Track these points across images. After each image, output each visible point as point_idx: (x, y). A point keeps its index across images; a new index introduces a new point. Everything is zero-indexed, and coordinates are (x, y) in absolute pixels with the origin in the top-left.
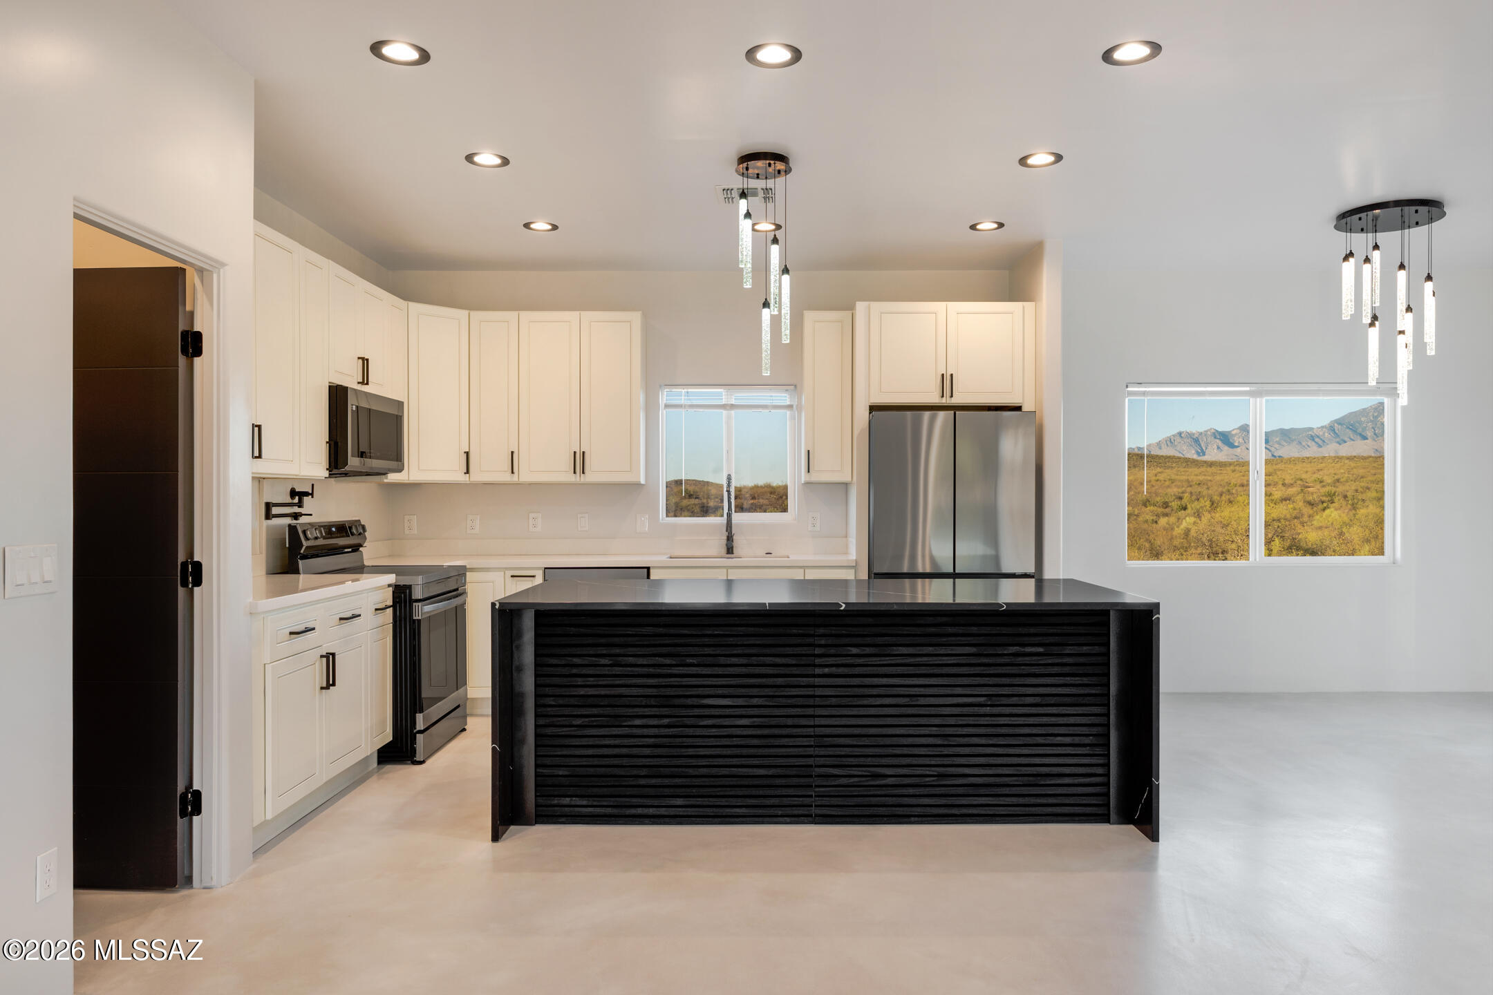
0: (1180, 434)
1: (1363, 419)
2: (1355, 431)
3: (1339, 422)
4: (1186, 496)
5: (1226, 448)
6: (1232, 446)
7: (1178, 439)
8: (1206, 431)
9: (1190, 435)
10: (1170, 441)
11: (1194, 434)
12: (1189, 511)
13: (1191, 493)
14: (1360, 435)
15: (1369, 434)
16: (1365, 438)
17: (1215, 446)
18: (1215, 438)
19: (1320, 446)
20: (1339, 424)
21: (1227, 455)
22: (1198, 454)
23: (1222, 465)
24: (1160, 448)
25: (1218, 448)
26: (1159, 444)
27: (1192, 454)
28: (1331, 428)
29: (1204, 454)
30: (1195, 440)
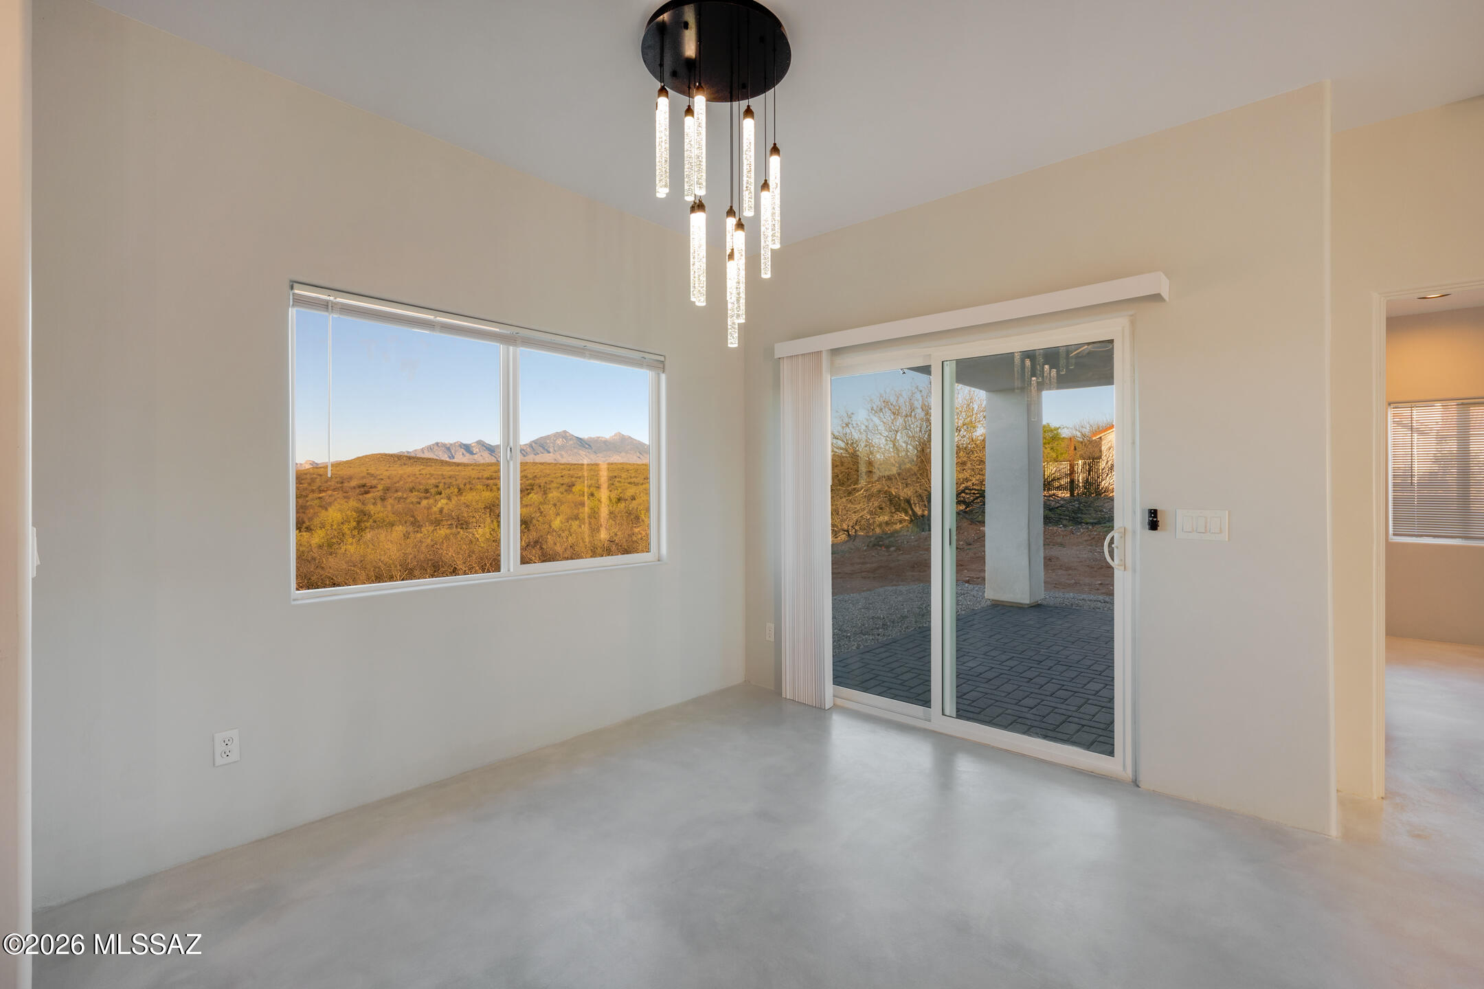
0: (437, 444)
1: (548, 441)
2: (544, 448)
3: (535, 442)
4: (441, 486)
5: (468, 455)
6: (472, 453)
7: (436, 448)
8: (455, 443)
9: (444, 445)
10: (430, 448)
11: (446, 444)
12: (443, 495)
13: (445, 483)
14: (547, 450)
15: (551, 450)
16: (549, 452)
17: (461, 453)
18: (461, 447)
19: (524, 456)
20: (535, 443)
21: (469, 459)
22: (450, 458)
23: (465, 465)
24: (423, 453)
25: (463, 454)
26: (422, 450)
27: (445, 458)
28: (530, 445)
29: (454, 458)
30: (447, 448)
